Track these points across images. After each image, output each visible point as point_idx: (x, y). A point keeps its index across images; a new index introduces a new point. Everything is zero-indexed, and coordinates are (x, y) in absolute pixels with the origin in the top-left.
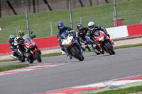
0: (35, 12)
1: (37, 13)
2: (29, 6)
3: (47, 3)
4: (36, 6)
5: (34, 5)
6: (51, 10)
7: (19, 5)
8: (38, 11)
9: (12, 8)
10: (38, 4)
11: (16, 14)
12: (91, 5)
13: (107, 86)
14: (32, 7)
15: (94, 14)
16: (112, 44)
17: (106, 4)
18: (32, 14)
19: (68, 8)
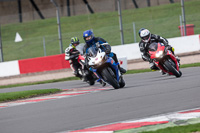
0: (69, 15)
1: (72, 16)
2: (62, 6)
3: (86, 3)
4: (71, 7)
5: (68, 5)
6: (92, 12)
7: (47, 5)
8: (74, 14)
9: (37, 10)
10: (74, 4)
11: (42, 17)
12: (149, 5)
13: (171, 120)
14: (66, 7)
15: (153, 18)
16: (175, 61)
17: (170, 5)
18: (65, 18)
19: (117, 10)
